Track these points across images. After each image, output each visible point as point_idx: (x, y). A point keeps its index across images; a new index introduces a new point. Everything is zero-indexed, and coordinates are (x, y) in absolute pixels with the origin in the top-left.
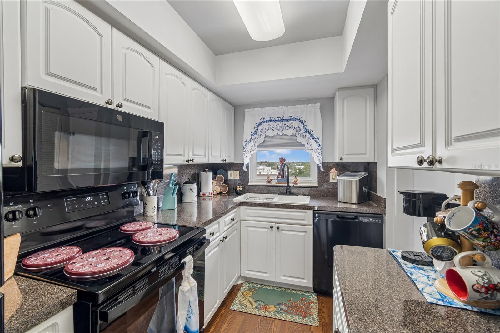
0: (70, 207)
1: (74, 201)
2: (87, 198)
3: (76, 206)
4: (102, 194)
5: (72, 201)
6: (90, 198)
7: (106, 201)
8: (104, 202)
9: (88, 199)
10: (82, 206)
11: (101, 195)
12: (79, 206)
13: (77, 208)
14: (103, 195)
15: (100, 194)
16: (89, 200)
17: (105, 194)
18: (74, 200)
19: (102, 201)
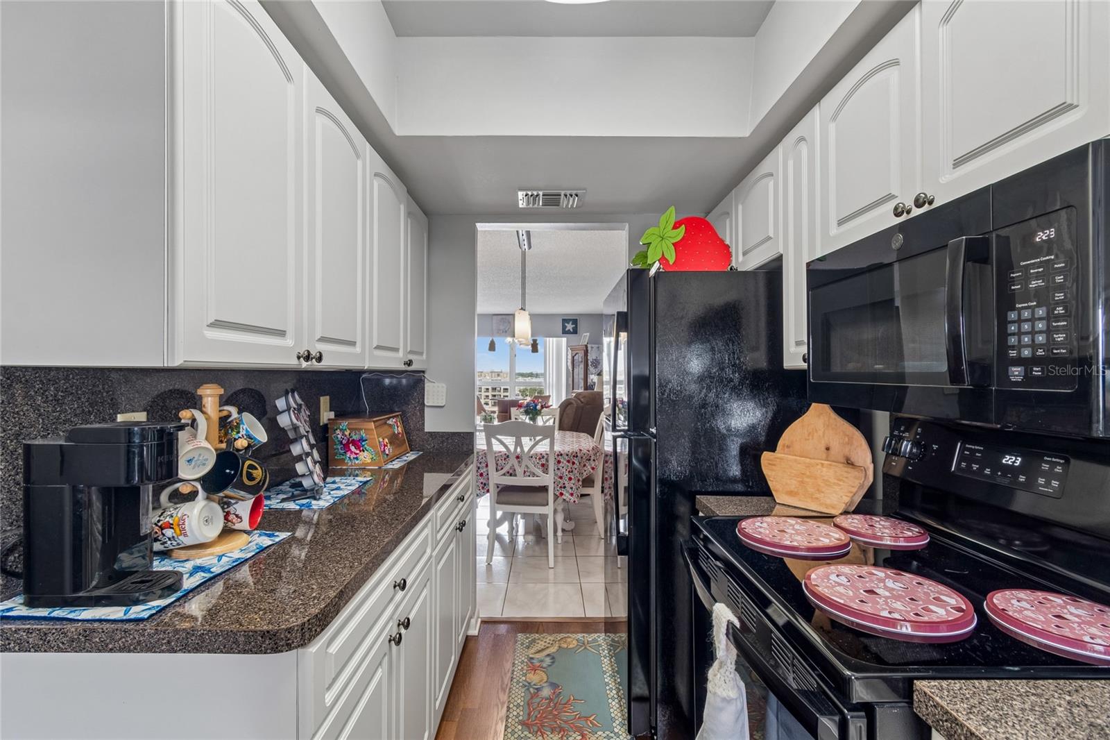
0: (964, 465)
1: (977, 454)
2: (1008, 457)
3: (975, 467)
4: (1054, 460)
5: (973, 451)
6: (1014, 458)
7: (1055, 483)
8: (1048, 484)
9: (1008, 460)
10: (986, 472)
11: (1047, 462)
12: (981, 470)
13: (974, 471)
14: (1054, 464)
15: (1046, 458)
16: (1010, 463)
17: (1062, 461)
18: (979, 451)
19: (1041, 481)
